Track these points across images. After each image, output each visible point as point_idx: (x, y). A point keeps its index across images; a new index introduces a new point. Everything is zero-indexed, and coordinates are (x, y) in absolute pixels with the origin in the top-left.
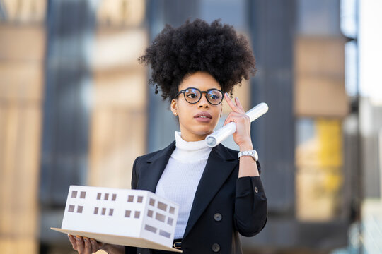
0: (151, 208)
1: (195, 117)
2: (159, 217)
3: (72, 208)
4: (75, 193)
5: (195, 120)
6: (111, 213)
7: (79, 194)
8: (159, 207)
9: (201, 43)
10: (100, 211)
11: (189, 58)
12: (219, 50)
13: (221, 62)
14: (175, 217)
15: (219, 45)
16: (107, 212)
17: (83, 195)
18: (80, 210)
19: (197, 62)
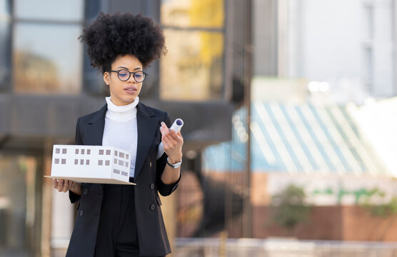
0: (116, 157)
1: (125, 89)
2: (121, 163)
3: (57, 161)
4: (58, 151)
5: (124, 92)
6: (88, 162)
7: (61, 151)
8: (120, 156)
9: (131, 35)
10: (79, 162)
11: (122, 45)
12: (144, 40)
13: (145, 49)
14: (129, 161)
15: (144, 37)
16: (85, 162)
17: (65, 151)
18: (64, 161)
19: (128, 48)
